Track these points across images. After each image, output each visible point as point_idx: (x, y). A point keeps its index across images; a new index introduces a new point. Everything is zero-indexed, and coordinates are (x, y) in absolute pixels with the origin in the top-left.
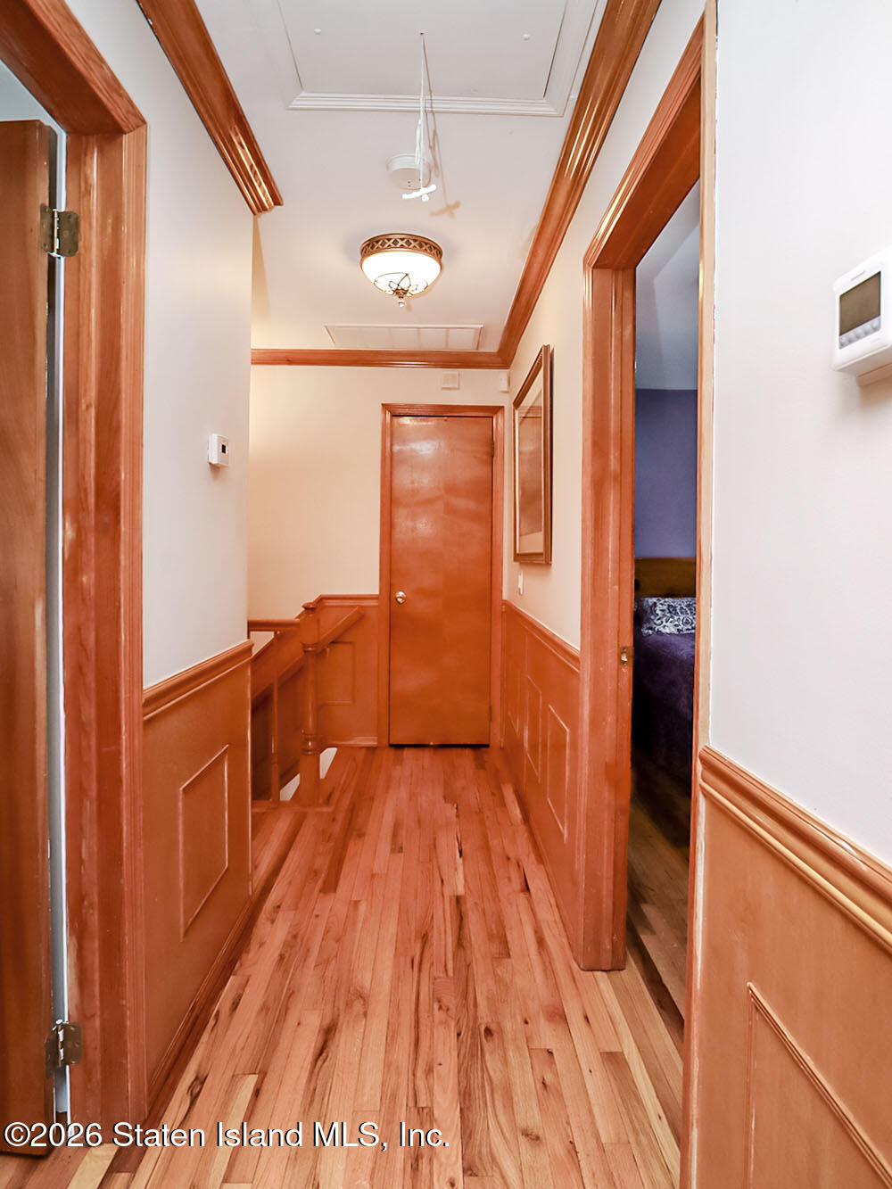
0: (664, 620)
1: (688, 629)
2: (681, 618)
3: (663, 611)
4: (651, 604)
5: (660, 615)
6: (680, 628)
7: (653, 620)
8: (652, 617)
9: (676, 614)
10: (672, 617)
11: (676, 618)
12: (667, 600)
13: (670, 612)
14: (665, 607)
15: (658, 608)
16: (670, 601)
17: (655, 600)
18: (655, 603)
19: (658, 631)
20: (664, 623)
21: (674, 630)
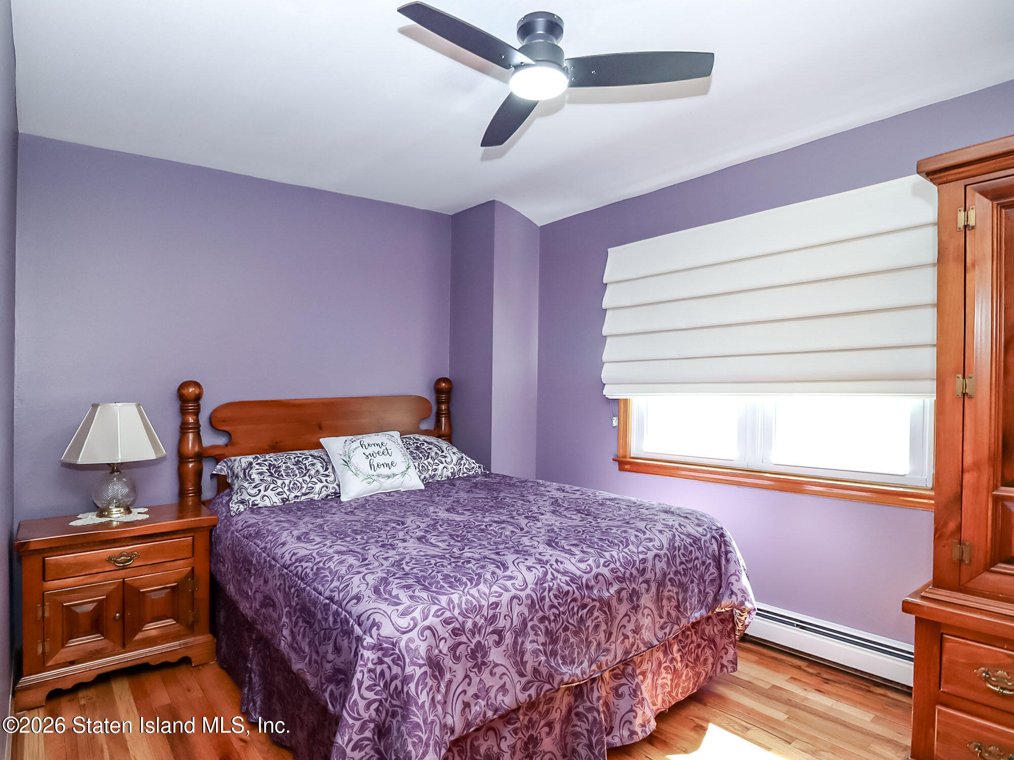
0: (262, 488)
1: (296, 497)
2: (287, 482)
3: (261, 474)
4: (244, 465)
5: (257, 481)
6: (285, 496)
7: (246, 489)
8: (246, 485)
9: (280, 476)
10: (274, 482)
11: (279, 482)
12: (267, 457)
13: (272, 475)
14: (265, 469)
15: (254, 471)
16: (271, 457)
17: (250, 458)
18: (251, 464)
19: (254, 505)
20: (262, 493)
21: (277, 500)
